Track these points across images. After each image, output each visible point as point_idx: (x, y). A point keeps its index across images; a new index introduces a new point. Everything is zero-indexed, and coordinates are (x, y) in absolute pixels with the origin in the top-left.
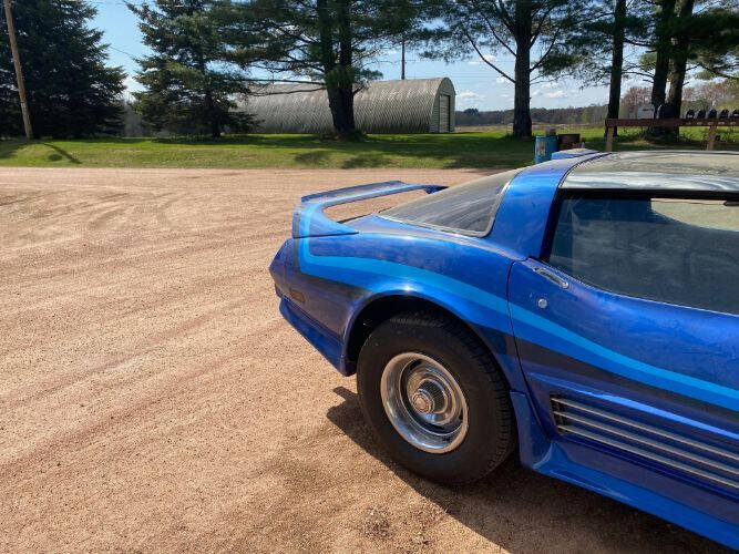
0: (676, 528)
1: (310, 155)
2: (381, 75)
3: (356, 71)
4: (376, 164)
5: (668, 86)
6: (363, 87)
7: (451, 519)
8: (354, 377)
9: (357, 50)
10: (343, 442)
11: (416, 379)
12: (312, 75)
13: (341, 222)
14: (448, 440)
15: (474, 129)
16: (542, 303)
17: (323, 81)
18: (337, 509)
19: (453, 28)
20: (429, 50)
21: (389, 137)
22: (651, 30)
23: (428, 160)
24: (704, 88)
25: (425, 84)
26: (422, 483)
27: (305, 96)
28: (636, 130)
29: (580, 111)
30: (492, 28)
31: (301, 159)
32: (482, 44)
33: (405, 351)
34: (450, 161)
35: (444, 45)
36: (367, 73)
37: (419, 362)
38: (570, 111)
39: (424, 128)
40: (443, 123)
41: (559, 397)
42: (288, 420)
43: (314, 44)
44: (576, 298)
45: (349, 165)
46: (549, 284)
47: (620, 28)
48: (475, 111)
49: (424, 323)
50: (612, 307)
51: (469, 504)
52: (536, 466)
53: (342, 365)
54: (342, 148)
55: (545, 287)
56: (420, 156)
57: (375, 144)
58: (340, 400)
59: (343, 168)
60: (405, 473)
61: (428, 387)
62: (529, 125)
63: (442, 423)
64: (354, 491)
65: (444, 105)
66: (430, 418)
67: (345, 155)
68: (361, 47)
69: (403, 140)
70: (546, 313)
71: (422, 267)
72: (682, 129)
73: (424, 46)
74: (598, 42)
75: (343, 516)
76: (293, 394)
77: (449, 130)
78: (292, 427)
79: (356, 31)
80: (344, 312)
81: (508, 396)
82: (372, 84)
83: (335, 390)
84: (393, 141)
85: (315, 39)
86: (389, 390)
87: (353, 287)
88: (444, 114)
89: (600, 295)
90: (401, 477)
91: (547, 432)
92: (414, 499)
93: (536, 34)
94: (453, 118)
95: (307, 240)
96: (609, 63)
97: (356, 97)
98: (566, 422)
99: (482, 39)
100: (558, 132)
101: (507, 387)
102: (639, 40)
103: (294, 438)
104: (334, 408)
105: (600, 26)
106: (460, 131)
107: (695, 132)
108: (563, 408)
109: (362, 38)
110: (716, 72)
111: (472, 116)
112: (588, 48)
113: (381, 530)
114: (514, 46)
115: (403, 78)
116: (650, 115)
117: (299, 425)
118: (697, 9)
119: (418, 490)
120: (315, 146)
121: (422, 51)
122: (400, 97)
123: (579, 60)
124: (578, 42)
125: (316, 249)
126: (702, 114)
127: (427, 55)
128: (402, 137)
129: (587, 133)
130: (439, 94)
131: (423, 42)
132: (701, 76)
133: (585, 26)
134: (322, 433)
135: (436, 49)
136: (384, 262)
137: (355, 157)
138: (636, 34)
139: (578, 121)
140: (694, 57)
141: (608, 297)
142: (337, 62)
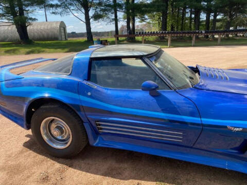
0: (136, 152)
1: (11, 50)
2: (37, 20)
3: (26, 18)
4: (39, 52)
5: (131, 25)
6: (30, 24)
7: (70, 168)
8: (30, 130)
9: (26, 10)
10: (30, 153)
11: (53, 126)
12: (8, 19)
13: (18, 75)
14: (67, 143)
15: (74, 39)
16: (89, 94)
17: (13, 21)
18: (28, 177)
19: (62, 4)
20: (54, 11)
21: (44, 42)
22: (124, 7)
23: (59, 50)
24: (141, 25)
25: (55, 23)
26: (60, 160)
27: (6, 28)
28: (124, 38)
29: (108, 32)
30: (76, 5)
31: (7, 52)
32: (73, 10)
33: (47, 117)
34: (66, 50)
35: (59, 10)
36: (31, 19)
37: (53, 120)
38: (105, 32)
39: (56, 39)
40: (63, 37)
41: (98, 122)
42: (6, 151)
43: (7, 7)
44: (99, 91)
45: (28, 53)
46: (91, 88)
47: (115, 7)
48: (75, 33)
49: (53, 106)
50: (109, 92)
51: (76, 162)
52: (94, 145)
53: (25, 126)
54: (25, 47)
55: (89, 89)
56: (56, 49)
57: (38, 45)
58: (28, 139)
59: (26, 54)
60: (54, 158)
61: (58, 127)
62: (92, 37)
63: (64, 138)
64: (35, 169)
65: (63, 31)
66: (60, 138)
67: (26, 49)
68: (27, 9)
69: (49, 43)
70: (91, 97)
71: (49, 87)
72: (136, 38)
73: (52, 10)
74: (110, 11)
75: (31, 179)
76: (8, 141)
77: (66, 39)
78: (8, 153)
79: (24, 3)
80: (23, 107)
81: (83, 125)
82: (34, 23)
83: (26, 136)
84: (45, 44)
85: (7, 5)
86: (44, 131)
87: (24, 98)
88: (63, 34)
89: (106, 89)
90: (52, 159)
91: (96, 133)
92: (57, 165)
93: (90, 7)
94: (66, 35)
95: (4, 82)
96: (113, 17)
97: (28, 28)
98: (101, 129)
99: (72, 8)
100: (101, 39)
101: (82, 122)
102: (121, 10)
103: (10, 156)
104: (26, 142)
105: (109, 6)
106: (70, 39)
107: (139, 38)
108: (100, 125)
109: (27, 6)
110: (143, 20)
111: (74, 35)
112: (107, 12)
113: (46, 179)
114: (84, 11)
115: (47, 21)
116: (126, 33)
117: (11, 151)
118: (135, 2)
119: (59, 162)
120: (13, 46)
121: (51, 11)
122: (46, 28)
123: (105, 16)
124: (104, 10)
125: (8, 86)
126: (140, 33)
127: (53, 13)
128: (48, 42)
129: (111, 39)
130: (60, 27)
131: (51, 8)
132: (140, 22)
133: (105, 5)
134: (22, 152)
135: (56, 11)
136: (35, 87)
137: (30, 50)
138: (120, 8)
139: (108, 35)
140: (137, 16)
141: (108, 89)
142: (18, 14)
